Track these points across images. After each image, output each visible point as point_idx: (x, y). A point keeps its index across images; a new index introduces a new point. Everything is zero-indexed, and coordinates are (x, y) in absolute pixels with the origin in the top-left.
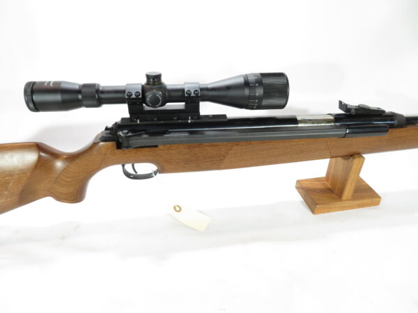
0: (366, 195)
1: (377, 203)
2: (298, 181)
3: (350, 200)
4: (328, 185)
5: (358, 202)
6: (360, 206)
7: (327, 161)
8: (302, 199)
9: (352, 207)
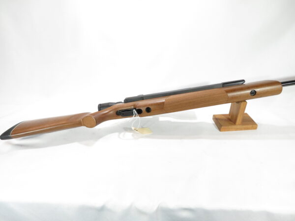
0: (249, 123)
1: (256, 128)
2: (214, 116)
3: (240, 125)
4: (230, 117)
5: (244, 126)
6: (245, 129)
7: (230, 104)
8: (214, 123)
9: (241, 129)
